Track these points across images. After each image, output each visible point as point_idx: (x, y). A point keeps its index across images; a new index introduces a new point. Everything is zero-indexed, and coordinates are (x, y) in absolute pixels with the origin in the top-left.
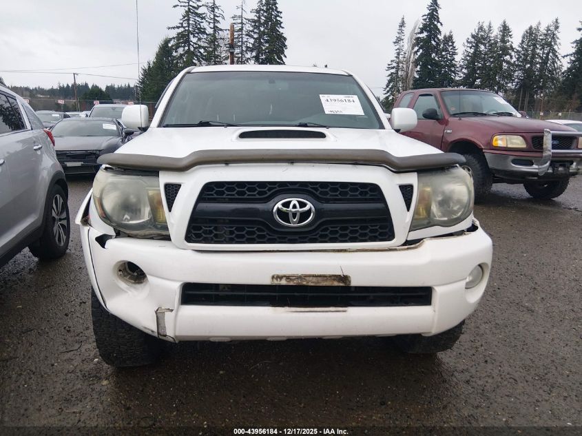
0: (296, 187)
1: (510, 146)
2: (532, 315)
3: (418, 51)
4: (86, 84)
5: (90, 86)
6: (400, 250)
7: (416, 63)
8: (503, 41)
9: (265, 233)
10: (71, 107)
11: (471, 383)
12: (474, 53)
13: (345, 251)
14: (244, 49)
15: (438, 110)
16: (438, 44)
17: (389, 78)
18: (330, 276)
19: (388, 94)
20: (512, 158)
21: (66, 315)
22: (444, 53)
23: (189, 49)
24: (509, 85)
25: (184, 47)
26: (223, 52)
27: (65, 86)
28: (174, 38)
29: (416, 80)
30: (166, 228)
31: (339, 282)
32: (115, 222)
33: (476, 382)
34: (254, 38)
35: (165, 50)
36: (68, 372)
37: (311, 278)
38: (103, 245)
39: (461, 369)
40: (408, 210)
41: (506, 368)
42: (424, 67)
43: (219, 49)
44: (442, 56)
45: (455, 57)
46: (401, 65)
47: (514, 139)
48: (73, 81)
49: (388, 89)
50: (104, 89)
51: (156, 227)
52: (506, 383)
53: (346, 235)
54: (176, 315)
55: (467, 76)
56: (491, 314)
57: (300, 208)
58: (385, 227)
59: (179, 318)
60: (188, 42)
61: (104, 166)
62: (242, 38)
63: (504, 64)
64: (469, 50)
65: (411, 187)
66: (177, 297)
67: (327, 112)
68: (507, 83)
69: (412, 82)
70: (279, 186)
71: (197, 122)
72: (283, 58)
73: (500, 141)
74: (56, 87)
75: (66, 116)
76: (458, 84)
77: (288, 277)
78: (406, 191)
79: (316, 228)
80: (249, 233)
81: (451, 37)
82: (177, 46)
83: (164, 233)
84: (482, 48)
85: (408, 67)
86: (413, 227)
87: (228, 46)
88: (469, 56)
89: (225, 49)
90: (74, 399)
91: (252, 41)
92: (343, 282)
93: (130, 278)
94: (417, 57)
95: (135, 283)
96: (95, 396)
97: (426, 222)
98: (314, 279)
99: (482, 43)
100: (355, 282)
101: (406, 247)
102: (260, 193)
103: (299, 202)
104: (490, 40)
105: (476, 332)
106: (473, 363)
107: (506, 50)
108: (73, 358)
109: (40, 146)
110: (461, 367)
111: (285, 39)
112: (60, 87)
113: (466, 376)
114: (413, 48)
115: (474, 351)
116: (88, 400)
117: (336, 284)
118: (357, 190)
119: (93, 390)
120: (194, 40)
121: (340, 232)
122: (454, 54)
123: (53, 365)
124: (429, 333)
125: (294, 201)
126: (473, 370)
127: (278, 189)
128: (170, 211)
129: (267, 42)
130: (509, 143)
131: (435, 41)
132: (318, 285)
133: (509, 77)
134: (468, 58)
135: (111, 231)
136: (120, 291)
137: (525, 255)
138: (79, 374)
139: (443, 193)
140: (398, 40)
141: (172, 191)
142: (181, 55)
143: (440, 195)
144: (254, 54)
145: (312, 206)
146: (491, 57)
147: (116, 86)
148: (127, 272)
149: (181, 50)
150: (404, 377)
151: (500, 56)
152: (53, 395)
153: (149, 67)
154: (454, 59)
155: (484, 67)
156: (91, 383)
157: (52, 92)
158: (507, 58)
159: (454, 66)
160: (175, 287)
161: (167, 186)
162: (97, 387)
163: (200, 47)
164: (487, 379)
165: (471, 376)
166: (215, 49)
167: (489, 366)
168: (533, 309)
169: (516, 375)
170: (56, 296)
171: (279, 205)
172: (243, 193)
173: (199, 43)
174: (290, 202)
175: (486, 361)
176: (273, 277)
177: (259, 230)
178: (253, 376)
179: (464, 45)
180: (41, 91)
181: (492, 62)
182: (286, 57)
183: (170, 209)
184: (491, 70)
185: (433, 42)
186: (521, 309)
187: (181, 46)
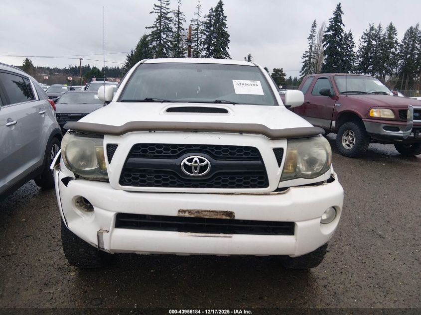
0: (198, 148)
1: (382, 116)
2: (383, 241)
3: (326, 45)
4: (89, 66)
5: (91, 68)
6: (272, 195)
7: (325, 53)
8: (390, 37)
9: (175, 180)
10: (77, 82)
11: (327, 287)
12: (367, 46)
13: (233, 194)
14: (199, 43)
15: (331, 89)
16: (341, 40)
17: (304, 64)
18: (220, 212)
19: (303, 75)
20: (383, 125)
21: (54, 227)
22: (345, 46)
23: (160, 42)
24: (394, 70)
25: (157, 41)
26: (184, 45)
27: (74, 67)
28: (150, 35)
29: (324, 66)
30: (106, 174)
31: (226, 216)
32: (75, 169)
33: (331, 287)
34: (206, 35)
35: (144, 43)
36: (50, 266)
37: (206, 213)
38: (66, 184)
39: (322, 277)
40: (279, 166)
41: (356, 279)
42: (330, 56)
43: (181, 43)
44: (344, 48)
45: (353, 49)
46: (313, 54)
47: (386, 111)
48: (79, 65)
49: (303, 72)
50: (101, 69)
51: (101, 173)
52: (353, 289)
53: (234, 183)
54: (111, 235)
55: (362, 63)
56: (352, 238)
57: (200, 163)
58: (262, 178)
59: (113, 237)
60: (159, 37)
61: (69, 130)
62: (198, 34)
63: (391, 55)
64: (363, 44)
65: (282, 150)
66: (112, 222)
67: (237, 93)
68: (392, 69)
69: (321, 67)
70: (186, 148)
71: (144, 99)
72: (227, 49)
73: (375, 113)
74: (68, 67)
75: (72, 89)
76: (356, 69)
77: (190, 212)
78: (278, 153)
79: (212, 177)
80: (164, 180)
81: (350, 34)
82: (152, 40)
83: (106, 177)
84: (374, 42)
85: (318, 56)
86: (282, 179)
87: (187, 41)
88: (364, 49)
89: (185, 43)
90: (50, 284)
91: (205, 37)
92: (229, 216)
93: (85, 208)
94: (325, 49)
95: (87, 211)
96: (65, 282)
97: (293, 175)
98: (209, 214)
99: (373, 39)
100: (237, 217)
101: (277, 193)
102: (172, 152)
103: (199, 159)
104: (380, 37)
105: (339, 251)
106: (332, 273)
107: (391, 45)
108: (53, 256)
109: (44, 111)
110: (321, 276)
111: (229, 36)
112: (71, 68)
113: (325, 282)
114: (323, 43)
115: (333, 265)
116: (60, 284)
117: (224, 217)
118: (242, 151)
119: (64, 278)
120: (164, 36)
121: (230, 181)
122: (353, 46)
123: (39, 260)
124: (293, 255)
125: (196, 158)
126: (331, 279)
127: (185, 149)
128: (110, 163)
129: (215, 37)
130: (381, 114)
131: (339, 37)
132: (211, 217)
133: (394, 64)
134: (363, 50)
135: (72, 175)
136: (77, 216)
137: (386, 197)
138: (56, 267)
139: (309, 154)
140: (311, 37)
141: (112, 149)
142: (155, 46)
143: (306, 156)
144: (206, 46)
145: (209, 162)
146: (381, 50)
147: (109, 68)
148: (82, 202)
149: (154, 43)
150: (280, 281)
151: (388, 49)
152: (38, 280)
153: (132, 55)
154: (352, 51)
155: (375, 57)
156: (63, 273)
157: (65, 71)
158: (393, 50)
159: (353, 55)
160: (111, 216)
161: (109, 146)
162: (67, 277)
163: (168, 41)
164: (340, 285)
165: (328, 283)
166: (179, 43)
167: (343, 276)
168: (385, 236)
169: (362, 284)
170: (49, 213)
171: (185, 161)
172: (161, 152)
173: (167, 38)
174: (193, 158)
175: (342, 273)
176: (179, 211)
177: (171, 178)
178: (173, 274)
179: (360, 41)
180: (58, 70)
181: (381, 53)
182: (228, 48)
183: (110, 162)
184: (380, 58)
185: (338, 39)
186: (376, 236)
187: (155, 41)
